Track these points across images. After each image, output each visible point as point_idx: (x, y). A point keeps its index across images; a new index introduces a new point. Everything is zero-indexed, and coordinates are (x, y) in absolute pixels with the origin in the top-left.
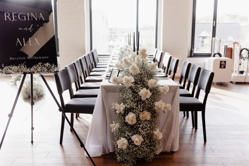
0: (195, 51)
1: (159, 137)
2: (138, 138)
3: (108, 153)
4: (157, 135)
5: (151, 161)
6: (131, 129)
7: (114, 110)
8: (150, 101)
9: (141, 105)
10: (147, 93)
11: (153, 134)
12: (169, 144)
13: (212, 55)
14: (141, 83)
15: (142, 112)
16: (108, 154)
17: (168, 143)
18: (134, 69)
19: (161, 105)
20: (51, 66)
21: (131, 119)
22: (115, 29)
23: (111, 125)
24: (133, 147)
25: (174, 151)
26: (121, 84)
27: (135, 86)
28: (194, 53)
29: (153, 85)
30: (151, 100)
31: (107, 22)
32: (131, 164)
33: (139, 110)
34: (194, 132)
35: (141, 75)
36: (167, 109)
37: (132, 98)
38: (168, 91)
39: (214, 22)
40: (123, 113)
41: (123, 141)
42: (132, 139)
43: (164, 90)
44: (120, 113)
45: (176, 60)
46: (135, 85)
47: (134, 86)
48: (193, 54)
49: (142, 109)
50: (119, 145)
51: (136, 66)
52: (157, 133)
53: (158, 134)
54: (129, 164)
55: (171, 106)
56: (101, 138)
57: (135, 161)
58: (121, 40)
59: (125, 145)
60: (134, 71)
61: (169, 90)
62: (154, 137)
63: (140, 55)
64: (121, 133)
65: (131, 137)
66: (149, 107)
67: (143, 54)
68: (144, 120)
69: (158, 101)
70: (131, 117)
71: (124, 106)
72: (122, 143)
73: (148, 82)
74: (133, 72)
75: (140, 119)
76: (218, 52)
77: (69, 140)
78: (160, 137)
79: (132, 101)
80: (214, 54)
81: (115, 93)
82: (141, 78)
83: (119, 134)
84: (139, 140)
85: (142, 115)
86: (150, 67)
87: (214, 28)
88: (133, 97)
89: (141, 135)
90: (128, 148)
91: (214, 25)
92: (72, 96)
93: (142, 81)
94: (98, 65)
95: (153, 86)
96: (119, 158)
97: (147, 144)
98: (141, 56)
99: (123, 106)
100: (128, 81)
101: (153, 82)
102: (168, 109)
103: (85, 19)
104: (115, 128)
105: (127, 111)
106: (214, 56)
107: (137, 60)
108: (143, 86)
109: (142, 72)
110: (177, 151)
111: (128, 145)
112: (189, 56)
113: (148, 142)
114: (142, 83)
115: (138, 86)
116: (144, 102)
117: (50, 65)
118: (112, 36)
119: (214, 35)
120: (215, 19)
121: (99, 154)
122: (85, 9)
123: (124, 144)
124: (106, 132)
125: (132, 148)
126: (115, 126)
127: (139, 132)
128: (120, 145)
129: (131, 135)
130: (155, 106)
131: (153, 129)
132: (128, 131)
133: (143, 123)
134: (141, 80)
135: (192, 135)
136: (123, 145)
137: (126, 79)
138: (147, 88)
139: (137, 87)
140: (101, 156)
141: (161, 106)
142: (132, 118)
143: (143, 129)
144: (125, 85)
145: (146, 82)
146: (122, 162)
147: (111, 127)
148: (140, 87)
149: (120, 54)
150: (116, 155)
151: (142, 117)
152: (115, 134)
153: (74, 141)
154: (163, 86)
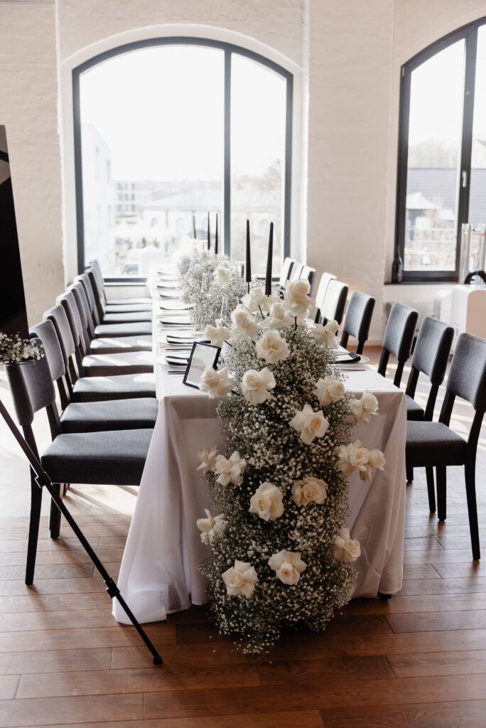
0: (408, 266)
1: (350, 555)
2: (290, 562)
3: (187, 608)
4: (345, 548)
5: (324, 629)
6: (266, 534)
7: (205, 472)
8: (326, 444)
9: (298, 460)
10: (317, 422)
11: (332, 546)
12: (375, 574)
13: (463, 278)
14: (292, 389)
15: (302, 479)
16: (185, 610)
17: (374, 571)
18: (272, 345)
19: (359, 457)
20: (11, 340)
21: (269, 503)
22: (133, 186)
23: (200, 522)
24: (272, 590)
25: (390, 593)
26: (229, 394)
27: (275, 399)
28: (403, 271)
29: (331, 395)
30: (326, 441)
31: (109, 163)
32: (268, 644)
33: (291, 473)
34: (436, 527)
35: (293, 365)
36: (371, 466)
37: (269, 439)
38: (377, 411)
39: (465, 174)
40: (239, 485)
41: (242, 573)
42: (269, 563)
43: (364, 409)
44: (230, 484)
45: (365, 299)
46: (275, 395)
47: (272, 401)
48: (400, 275)
49: (300, 470)
50: (231, 585)
51: (279, 338)
52: (343, 541)
53: (348, 544)
54: (263, 644)
55: (384, 456)
56: (164, 563)
57: (278, 632)
58: (153, 222)
59: (248, 585)
60: (272, 352)
61: (377, 408)
62: (336, 555)
63: (291, 303)
64: (232, 546)
65: (264, 557)
66: (321, 463)
67: (299, 300)
68: (305, 505)
69: (346, 444)
70: (268, 498)
71: (243, 462)
72: (239, 578)
73: (317, 385)
74: (271, 357)
75: (293, 503)
76: (480, 269)
77: (54, 570)
78: (354, 553)
79: (268, 445)
80: (467, 274)
81: (208, 420)
82: (292, 373)
83: (226, 550)
84: (294, 566)
85: (300, 488)
86: (317, 337)
87: (464, 194)
88: (271, 435)
89: (299, 551)
90: (258, 592)
91: (464, 185)
92: (59, 428)
93: (297, 382)
94: (108, 313)
95: (331, 397)
96: (225, 624)
97: (315, 578)
98: (294, 305)
99: (240, 461)
100: (257, 385)
101: (331, 386)
102: (375, 466)
103: (59, 166)
104: (211, 533)
105: (253, 478)
106: (468, 281)
107: (276, 317)
108: (300, 399)
109: (296, 355)
110: (399, 592)
111: (257, 584)
112: (390, 280)
113: (318, 573)
114: (297, 390)
115: (286, 400)
116: (305, 448)
117: (8, 339)
118: (124, 208)
119: (463, 216)
120: (466, 165)
121: (161, 613)
122: (60, 131)
123: (246, 581)
124: (181, 543)
125: (269, 591)
126: (213, 525)
127: (289, 543)
128: (234, 585)
129: (266, 553)
130: (341, 462)
131: (331, 531)
132: (254, 538)
133: (305, 514)
134: (291, 380)
135: (430, 536)
136: (243, 585)
137: (250, 379)
138: (314, 403)
139: (284, 402)
140: (164, 617)
141: (359, 460)
142: (273, 499)
143: (304, 531)
144: (247, 398)
145: (309, 384)
146: (234, 636)
147: (201, 529)
148: (292, 402)
149: (188, 284)
150: (214, 614)
151: (300, 495)
152: (213, 549)
153: (68, 571)
154: (359, 396)
